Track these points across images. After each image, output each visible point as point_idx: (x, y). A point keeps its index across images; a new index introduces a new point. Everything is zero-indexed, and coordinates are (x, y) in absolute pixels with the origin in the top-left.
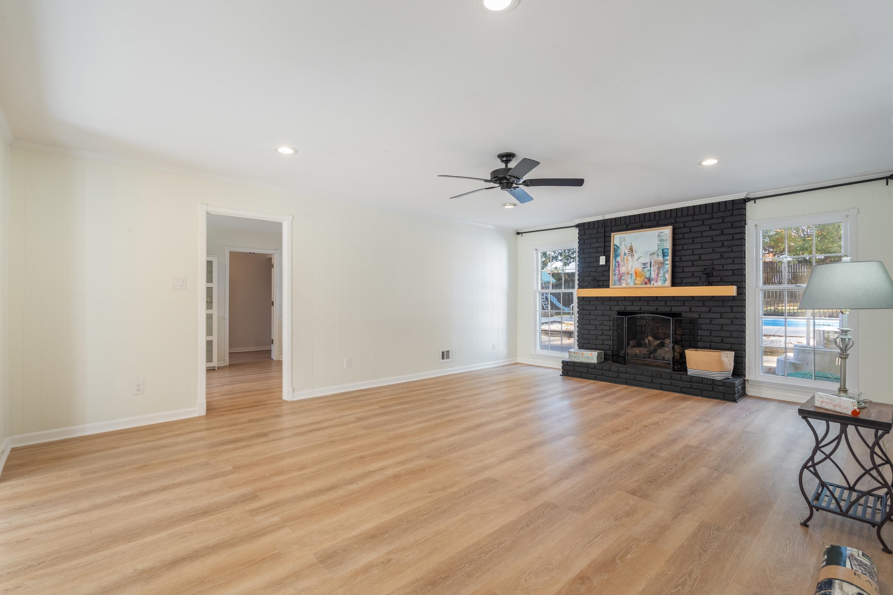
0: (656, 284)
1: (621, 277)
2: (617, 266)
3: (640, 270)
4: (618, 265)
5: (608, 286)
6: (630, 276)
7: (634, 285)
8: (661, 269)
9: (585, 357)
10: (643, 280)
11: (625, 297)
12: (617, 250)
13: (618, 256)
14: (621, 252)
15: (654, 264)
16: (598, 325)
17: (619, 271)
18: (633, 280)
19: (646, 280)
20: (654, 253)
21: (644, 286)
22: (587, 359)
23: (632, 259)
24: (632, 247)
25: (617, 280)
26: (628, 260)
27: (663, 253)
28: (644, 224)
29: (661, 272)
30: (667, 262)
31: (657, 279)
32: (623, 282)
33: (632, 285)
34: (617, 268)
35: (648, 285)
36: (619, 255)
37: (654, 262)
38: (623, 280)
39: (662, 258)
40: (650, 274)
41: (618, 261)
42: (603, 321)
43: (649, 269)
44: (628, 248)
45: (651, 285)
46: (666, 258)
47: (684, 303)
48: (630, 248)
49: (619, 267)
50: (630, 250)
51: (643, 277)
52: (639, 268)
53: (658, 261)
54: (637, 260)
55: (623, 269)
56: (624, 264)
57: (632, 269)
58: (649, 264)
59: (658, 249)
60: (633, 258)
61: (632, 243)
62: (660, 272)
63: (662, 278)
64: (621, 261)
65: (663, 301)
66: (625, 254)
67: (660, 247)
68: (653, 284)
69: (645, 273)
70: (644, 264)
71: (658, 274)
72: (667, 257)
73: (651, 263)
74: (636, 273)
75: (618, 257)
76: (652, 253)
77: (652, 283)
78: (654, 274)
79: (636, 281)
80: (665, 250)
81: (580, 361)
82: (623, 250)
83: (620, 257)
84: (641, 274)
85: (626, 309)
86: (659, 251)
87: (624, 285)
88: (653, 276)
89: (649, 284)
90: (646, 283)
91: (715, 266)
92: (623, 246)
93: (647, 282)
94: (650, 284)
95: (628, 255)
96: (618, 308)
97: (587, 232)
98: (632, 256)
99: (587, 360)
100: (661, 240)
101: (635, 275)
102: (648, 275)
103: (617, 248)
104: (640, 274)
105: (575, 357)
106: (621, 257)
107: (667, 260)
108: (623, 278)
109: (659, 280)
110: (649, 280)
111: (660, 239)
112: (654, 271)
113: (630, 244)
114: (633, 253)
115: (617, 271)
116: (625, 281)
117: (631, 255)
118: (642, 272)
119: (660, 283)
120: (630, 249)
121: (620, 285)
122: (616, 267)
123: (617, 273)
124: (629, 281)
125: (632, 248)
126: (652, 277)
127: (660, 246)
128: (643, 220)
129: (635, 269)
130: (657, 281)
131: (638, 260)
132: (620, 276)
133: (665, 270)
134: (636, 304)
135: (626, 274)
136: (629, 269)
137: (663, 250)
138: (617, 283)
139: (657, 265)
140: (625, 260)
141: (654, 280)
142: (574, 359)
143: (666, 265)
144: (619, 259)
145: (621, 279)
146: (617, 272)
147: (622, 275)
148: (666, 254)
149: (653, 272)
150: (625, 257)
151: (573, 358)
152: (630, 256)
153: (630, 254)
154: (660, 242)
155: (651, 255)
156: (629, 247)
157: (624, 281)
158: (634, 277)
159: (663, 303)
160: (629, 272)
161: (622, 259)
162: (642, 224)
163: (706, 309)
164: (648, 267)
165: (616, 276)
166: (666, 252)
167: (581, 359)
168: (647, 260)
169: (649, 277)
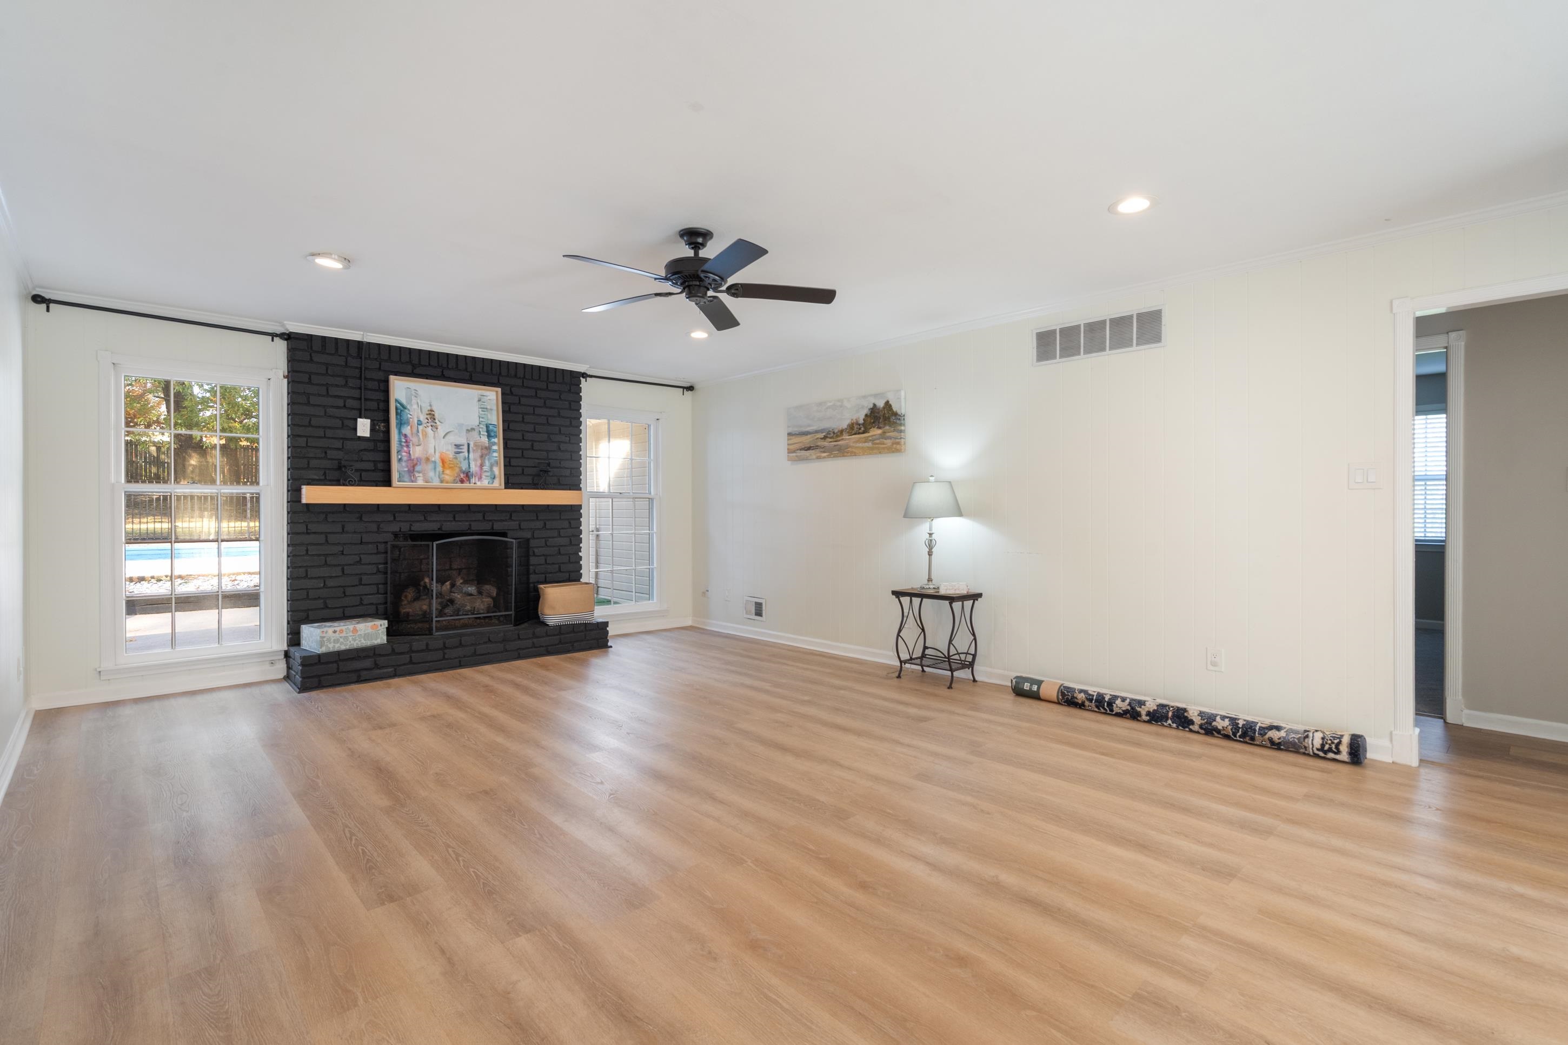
0: (479, 484)
1: (414, 467)
2: (403, 444)
3: (451, 456)
4: (406, 442)
5: (387, 482)
6: (431, 466)
7: (441, 483)
8: (487, 458)
9: (361, 635)
10: (456, 475)
11: (409, 505)
12: (401, 411)
13: (405, 423)
14: (411, 416)
15: (475, 448)
16: (347, 565)
17: (410, 454)
18: (437, 473)
19: (462, 476)
20: (473, 429)
21: (459, 485)
22: (365, 640)
23: (434, 434)
24: (433, 411)
25: (405, 471)
26: (425, 435)
27: (488, 431)
28: (446, 373)
29: (487, 463)
30: (495, 447)
31: (481, 475)
32: (419, 476)
33: (436, 483)
34: (405, 449)
35: (466, 485)
36: (408, 423)
37: (474, 444)
38: (419, 472)
39: (487, 440)
40: (469, 465)
41: (405, 435)
42: (362, 556)
43: (467, 456)
44: (425, 411)
45: (471, 485)
46: (493, 440)
47: (511, 515)
48: (430, 412)
49: (408, 446)
50: (428, 417)
51: (457, 470)
52: (448, 452)
53: (480, 444)
54: (444, 438)
55: (417, 452)
56: (419, 441)
57: (435, 452)
58: (466, 447)
59: (480, 423)
60: (436, 433)
61: (432, 404)
62: (485, 463)
63: (488, 474)
64: (412, 434)
65: (479, 512)
66: (419, 423)
67: (482, 420)
68: (475, 484)
69: (461, 462)
70: (457, 446)
71: (482, 466)
72: (494, 438)
73: (469, 445)
74: (443, 461)
75: (405, 426)
76: (469, 428)
77: (473, 480)
78: (476, 466)
79: (443, 476)
80: (491, 427)
81: (348, 647)
82: (415, 413)
83: (409, 427)
84: (452, 464)
85: (413, 528)
86: (481, 426)
87: (420, 482)
88: (474, 468)
89: (468, 482)
90: (462, 481)
91: (550, 461)
92: (415, 406)
93: (464, 479)
94: (470, 483)
95: (425, 425)
96: (395, 528)
97: (316, 358)
98: (434, 427)
99: (364, 642)
100: (484, 409)
101: (441, 464)
102: (464, 466)
103: (401, 410)
104: (450, 464)
105: (336, 641)
106: (411, 427)
107: (494, 444)
108: (417, 468)
109: (484, 477)
110: (468, 476)
111: (482, 406)
112: (475, 460)
113: (429, 404)
114: (436, 423)
115: (404, 454)
116: (423, 474)
117: (432, 426)
118: (454, 460)
119: (485, 482)
120: (430, 414)
121: (412, 482)
122: (401, 445)
123: (405, 458)
124: (431, 474)
125: (433, 413)
126: (471, 471)
127: (482, 418)
128: (445, 365)
129: (441, 454)
130: (480, 478)
131: (447, 437)
132: (412, 465)
133: (493, 460)
134: (432, 519)
135: (423, 461)
136: (430, 452)
137: (487, 426)
138: (406, 478)
139: (479, 451)
140: (420, 435)
141: (475, 477)
142: (334, 646)
143: (494, 452)
144: (406, 430)
145: (413, 470)
146: (405, 456)
147: (415, 462)
148: (492, 434)
149: (473, 463)
150: (421, 428)
151: (330, 643)
152: (430, 427)
153: (429, 425)
154: (483, 411)
155: (468, 431)
156: (427, 410)
157: (421, 475)
158: (439, 468)
159: (480, 516)
160: (430, 458)
161: (415, 430)
162: (442, 371)
163: (539, 524)
164: (464, 452)
165: (404, 464)
166: (492, 431)
167: (350, 642)
168: (462, 440)
169: (467, 470)
